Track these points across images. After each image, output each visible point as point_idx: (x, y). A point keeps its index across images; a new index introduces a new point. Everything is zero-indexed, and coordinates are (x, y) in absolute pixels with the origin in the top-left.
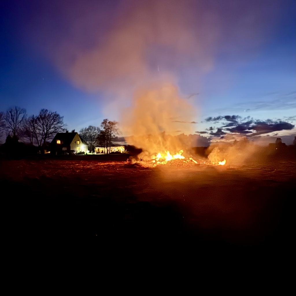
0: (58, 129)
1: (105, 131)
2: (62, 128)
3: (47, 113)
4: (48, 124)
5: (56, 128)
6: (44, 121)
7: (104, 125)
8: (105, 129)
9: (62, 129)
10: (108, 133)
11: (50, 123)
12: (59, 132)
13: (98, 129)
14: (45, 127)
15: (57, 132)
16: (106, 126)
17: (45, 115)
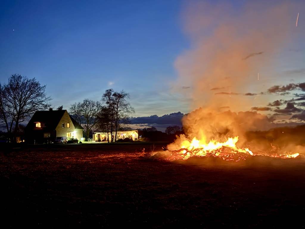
0: (37, 106)
1: (108, 108)
2: (43, 103)
3: (20, 81)
4: (22, 98)
5: (34, 103)
6: (16, 93)
7: (107, 99)
8: (108, 104)
9: (43, 105)
10: (113, 110)
11: (25, 96)
12: (39, 110)
13: (97, 104)
14: (17, 103)
15: (36, 109)
16: (110, 100)
17: (18, 83)
